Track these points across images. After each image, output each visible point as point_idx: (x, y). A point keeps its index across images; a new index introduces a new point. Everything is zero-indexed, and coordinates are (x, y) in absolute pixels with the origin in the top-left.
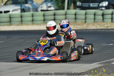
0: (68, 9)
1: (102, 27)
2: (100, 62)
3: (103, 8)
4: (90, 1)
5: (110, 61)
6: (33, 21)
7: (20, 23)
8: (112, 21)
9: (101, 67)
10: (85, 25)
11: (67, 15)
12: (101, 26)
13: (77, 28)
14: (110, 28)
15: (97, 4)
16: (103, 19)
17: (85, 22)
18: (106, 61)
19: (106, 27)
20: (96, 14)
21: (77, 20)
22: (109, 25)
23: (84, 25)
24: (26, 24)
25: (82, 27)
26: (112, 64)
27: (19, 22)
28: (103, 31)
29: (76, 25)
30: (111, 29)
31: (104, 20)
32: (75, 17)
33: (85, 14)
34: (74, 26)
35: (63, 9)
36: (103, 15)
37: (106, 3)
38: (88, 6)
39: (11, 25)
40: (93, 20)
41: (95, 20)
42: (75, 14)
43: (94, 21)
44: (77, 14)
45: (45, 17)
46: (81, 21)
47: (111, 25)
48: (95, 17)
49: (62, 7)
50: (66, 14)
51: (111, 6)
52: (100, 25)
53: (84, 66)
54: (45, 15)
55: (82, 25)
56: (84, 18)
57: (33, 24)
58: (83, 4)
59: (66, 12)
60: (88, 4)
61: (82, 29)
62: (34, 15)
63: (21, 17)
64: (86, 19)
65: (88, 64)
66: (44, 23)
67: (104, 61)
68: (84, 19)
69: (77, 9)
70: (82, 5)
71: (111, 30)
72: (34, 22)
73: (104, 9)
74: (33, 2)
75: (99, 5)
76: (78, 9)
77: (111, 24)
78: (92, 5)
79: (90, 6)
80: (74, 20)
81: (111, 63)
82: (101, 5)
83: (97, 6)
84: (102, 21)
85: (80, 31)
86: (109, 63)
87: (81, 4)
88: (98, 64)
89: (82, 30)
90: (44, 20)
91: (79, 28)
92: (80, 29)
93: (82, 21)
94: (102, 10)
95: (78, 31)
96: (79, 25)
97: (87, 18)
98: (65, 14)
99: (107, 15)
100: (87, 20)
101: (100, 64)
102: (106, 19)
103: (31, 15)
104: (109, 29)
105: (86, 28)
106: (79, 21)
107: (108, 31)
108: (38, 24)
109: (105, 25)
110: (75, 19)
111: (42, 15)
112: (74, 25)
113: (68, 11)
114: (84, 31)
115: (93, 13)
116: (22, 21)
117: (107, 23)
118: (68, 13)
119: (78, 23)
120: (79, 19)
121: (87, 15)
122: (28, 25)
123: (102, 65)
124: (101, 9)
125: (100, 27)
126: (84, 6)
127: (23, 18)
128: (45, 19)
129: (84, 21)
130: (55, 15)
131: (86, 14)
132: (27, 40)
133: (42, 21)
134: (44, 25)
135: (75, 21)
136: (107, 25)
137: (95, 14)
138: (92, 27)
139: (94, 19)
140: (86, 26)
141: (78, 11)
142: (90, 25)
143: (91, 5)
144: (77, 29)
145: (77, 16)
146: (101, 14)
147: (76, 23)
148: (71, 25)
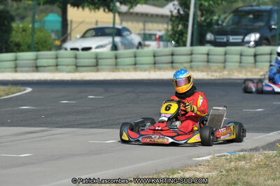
4: (229, 33)
6: (135, 64)
7: (114, 67)
10: (226, 73)
11: (194, 56)
15: (241, 37)
16: (256, 61)
17: (224, 67)
20: (243, 54)
21: (210, 64)
24: (124, 70)
27: (111, 65)
29: (211, 72)
31: (257, 64)
32: (208, 58)
33: (224, 53)
34: (208, 74)
36: (255, 56)
39: (98, 71)
40: (237, 64)
41: (242, 65)
42: (208, 54)
43: (240, 66)
44: (210, 53)
45: (156, 58)
48: (241, 59)
50: (191, 54)
52: (251, 72)
54: (156, 55)
56: (223, 61)
57: (135, 70)
58: (217, 37)
59: (192, 51)
64: (225, 61)
68: (222, 63)
70: (215, 38)
72: (137, 66)
74: (131, 33)
75: (244, 39)
78: (233, 39)
80: (205, 64)
83: (240, 41)
84: (253, 65)
87: (213, 37)
90: (155, 63)
93: (219, 65)
96: (215, 71)
97: (227, 60)
100: (227, 64)
103: (133, 55)
106: (214, 66)
108: (145, 70)
109: (259, 72)
110: (208, 61)
111: (152, 54)
112: (207, 71)
115: (239, 53)
116: (116, 65)
118: (194, 52)
119: (213, 68)
120: (213, 62)
121: (227, 56)
122: (129, 70)
126: (218, 40)
127: (118, 60)
128: (157, 62)
129: (222, 65)
130: (172, 55)
131: (226, 54)
134: (155, 71)
135: (208, 65)
137: (241, 55)
139: (240, 62)
141: (212, 48)
145: (210, 57)
146: (253, 53)
147: (210, 69)
148: (202, 71)
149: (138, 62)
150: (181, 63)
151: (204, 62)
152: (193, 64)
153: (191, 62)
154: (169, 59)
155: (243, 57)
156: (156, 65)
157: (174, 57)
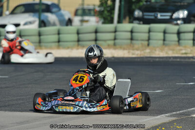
0: (119, 22)
1: (177, 53)
2: (171, 114)
3: (179, 22)
4: (158, 9)
5: (189, 112)
6: (59, 41)
7: (38, 44)
8: (194, 45)
9: (173, 121)
10: (148, 51)
11: (117, 33)
12: (175, 52)
13: (133, 54)
14: (190, 55)
15: (169, 14)
16: (179, 39)
17: (148, 45)
18: (181, 112)
19: (182, 54)
20: (167, 31)
21: (134, 42)
22: (189, 50)
23: (145, 49)
25: (142, 52)
26: (192, 117)
27: (35, 43)
28: (178, 60)
29: (133, 50)
30: (192, 58)
31: (181, 41)
32: (132, 36)
33: (147, 31)
34: (129, 52)
35: (111, 22)
36: (179, 33)
37: (184, 13)
38: (153, 17)
40: (162, 42)
41: (165, 42)
42: (132, 32)
43: (164, 44)
44: (134, 30)
45: (80, 35)
46: (142, 44)
47: (192, 50)
48: (164, 36)
49: (109, 18)
50: (115, 31)
51: (192, 18)
52: (173, 50)
53: (145, 120)
54: (80, 32)
55: (143, 50)
56: (147, 38)
57: (59, 47)
58: (145, 14)
59: (116, 28)
60: (153, 14)
61: (142, 56)
62: (61, 32)
63: (40, 35)
64: (149, 39)
65: (151, 115)
66: (78, 45)
67: (178, 112)
68: (146, 40)
69: (135, 22)
70: (143, 15)
71: (192, 60)
72: (61, 43)
73: (181, 24)
74: (60, 9)
75: (172, 15)
76: (137, 22)
77: (192, 48)
78: (161, 16)
79: (156, 17)
80: (129, 41)
81: (189, 115)
82: (175, 15)
83: (168, 17)
84: (177, 43)
85: (139, 60)
86: (187, 115)
87: (141, 13)
88: (169, 116)
89: (143, 58)
90: (78, 41)
91: (137, 55)
92: (139, 56)
93: (143, 42)
94: (177, 24)
95: (136, 60)
96: (137, 50)
97: (151, 38)
98: (113, 30)
99: (186, 34)
100: (151, 41)
101: (171, 116)
102: (185, 40)
103: (57, 32)
104: (189, 58)
105: (148, 56)
106: (137, 44)
107: (187, 60)
108: (68, 48)
109: (181, 50)
110: (132, 39)
111: (75, 31)
112: (129, 49)
113: (120, 25)
114: (146, 60)
115: (163, 30)
116: (40, 42)
117: (185, 47)
118: (118, 29)
119: (136, 46)
120: (137, 40)
121: (151, 33)
122: (51, 48)
123: (174, 118)
124: (175, 22)
125: (173, 53)
126: (146, 17)
127: (42, 37)
128: (80, 40)
129: (146, 43)
130: (96, 32)
131: (150, 31)
132: (49, 74)
133: (74, 41)
134: (78, 49)
135: (131, 42)
136: (185, 50)
137: (165, 32)
138: (159, 54)
139: (164, 40)
140: (150, 52)
141: (136, 26)
142: (155, 50)
143: (159, 16)
144: (134, 56)
145: (134, 34)
146: (176, 31)
147: (133, 47)
148: (124, 49)
149: (61, 39)
150: (105, 41)
151: (127, 39)
152: (116, 41)
153: (115, 39)
154: (93, 36)
155: (166, 35)
156: (80, 43)
157: (98, 34)
